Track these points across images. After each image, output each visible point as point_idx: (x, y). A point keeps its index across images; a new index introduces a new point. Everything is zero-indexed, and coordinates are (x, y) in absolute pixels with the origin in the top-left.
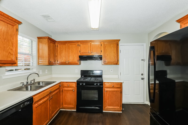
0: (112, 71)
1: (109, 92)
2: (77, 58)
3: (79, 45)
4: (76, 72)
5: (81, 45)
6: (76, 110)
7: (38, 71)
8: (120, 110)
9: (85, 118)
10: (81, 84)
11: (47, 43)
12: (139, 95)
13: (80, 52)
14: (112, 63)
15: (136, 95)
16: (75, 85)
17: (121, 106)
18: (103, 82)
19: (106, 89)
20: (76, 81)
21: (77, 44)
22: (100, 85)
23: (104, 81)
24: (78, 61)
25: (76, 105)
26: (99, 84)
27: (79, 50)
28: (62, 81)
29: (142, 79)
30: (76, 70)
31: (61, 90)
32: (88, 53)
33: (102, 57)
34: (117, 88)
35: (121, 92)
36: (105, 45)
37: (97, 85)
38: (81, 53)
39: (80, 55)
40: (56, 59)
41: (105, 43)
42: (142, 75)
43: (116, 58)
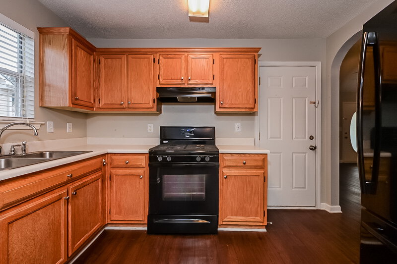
0: (240, 131)
1: (233, 178)
2: (151, 94)
3: (157, 61)
4: (149, 131)
5: (162, 60)
6: (146, 228)
7: (41, 124)
8: (261, 224)
9: (171, 248)
10: (160, 159)
11: (66, 47)
12: (305, 188)
13: (159, 79)
14: (240, 106)
15: (295, 188)
16: (143, 162)
17: (264, 216)
18: (218, 154)
19: (227, 172)
20: (147, 151)
21: (152, 57)
22: (211, 160)
23: (221, 151)
24: (154, 102)
25: (148, 216)
26: (207, 159)
27: (158, 74)
28: (110, 151)
29: (311, 149)
30: (150, 127)
31: (107, 176)
32: (180, 81)
33: (215, 93)
34: (255, 167)
35: (265, 179)
36: (224, 62)
37: (203, 160)
38: (161, 80)
39: (160, 86)
40: (96, 95)
41: (222, 55)
42: (311, 138)
43: (251, 95)
